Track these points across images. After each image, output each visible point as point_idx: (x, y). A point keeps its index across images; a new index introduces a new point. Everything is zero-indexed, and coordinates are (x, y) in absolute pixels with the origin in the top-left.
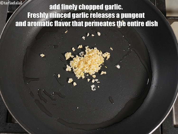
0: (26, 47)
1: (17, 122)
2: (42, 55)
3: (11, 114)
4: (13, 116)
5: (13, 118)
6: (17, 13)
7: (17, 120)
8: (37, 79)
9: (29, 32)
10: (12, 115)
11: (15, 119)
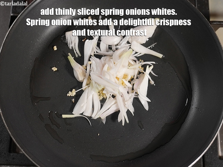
0: (34, 59)
1: (22, 152)
2: (54, 69)
3: (15, 142)
4: (18, 145)
5: (17, 146)
6: (22, 16)
7: (22, 150)
8: (48, 99)
9: (38, 40)
10: (17, 143)
11: (20, 148)
